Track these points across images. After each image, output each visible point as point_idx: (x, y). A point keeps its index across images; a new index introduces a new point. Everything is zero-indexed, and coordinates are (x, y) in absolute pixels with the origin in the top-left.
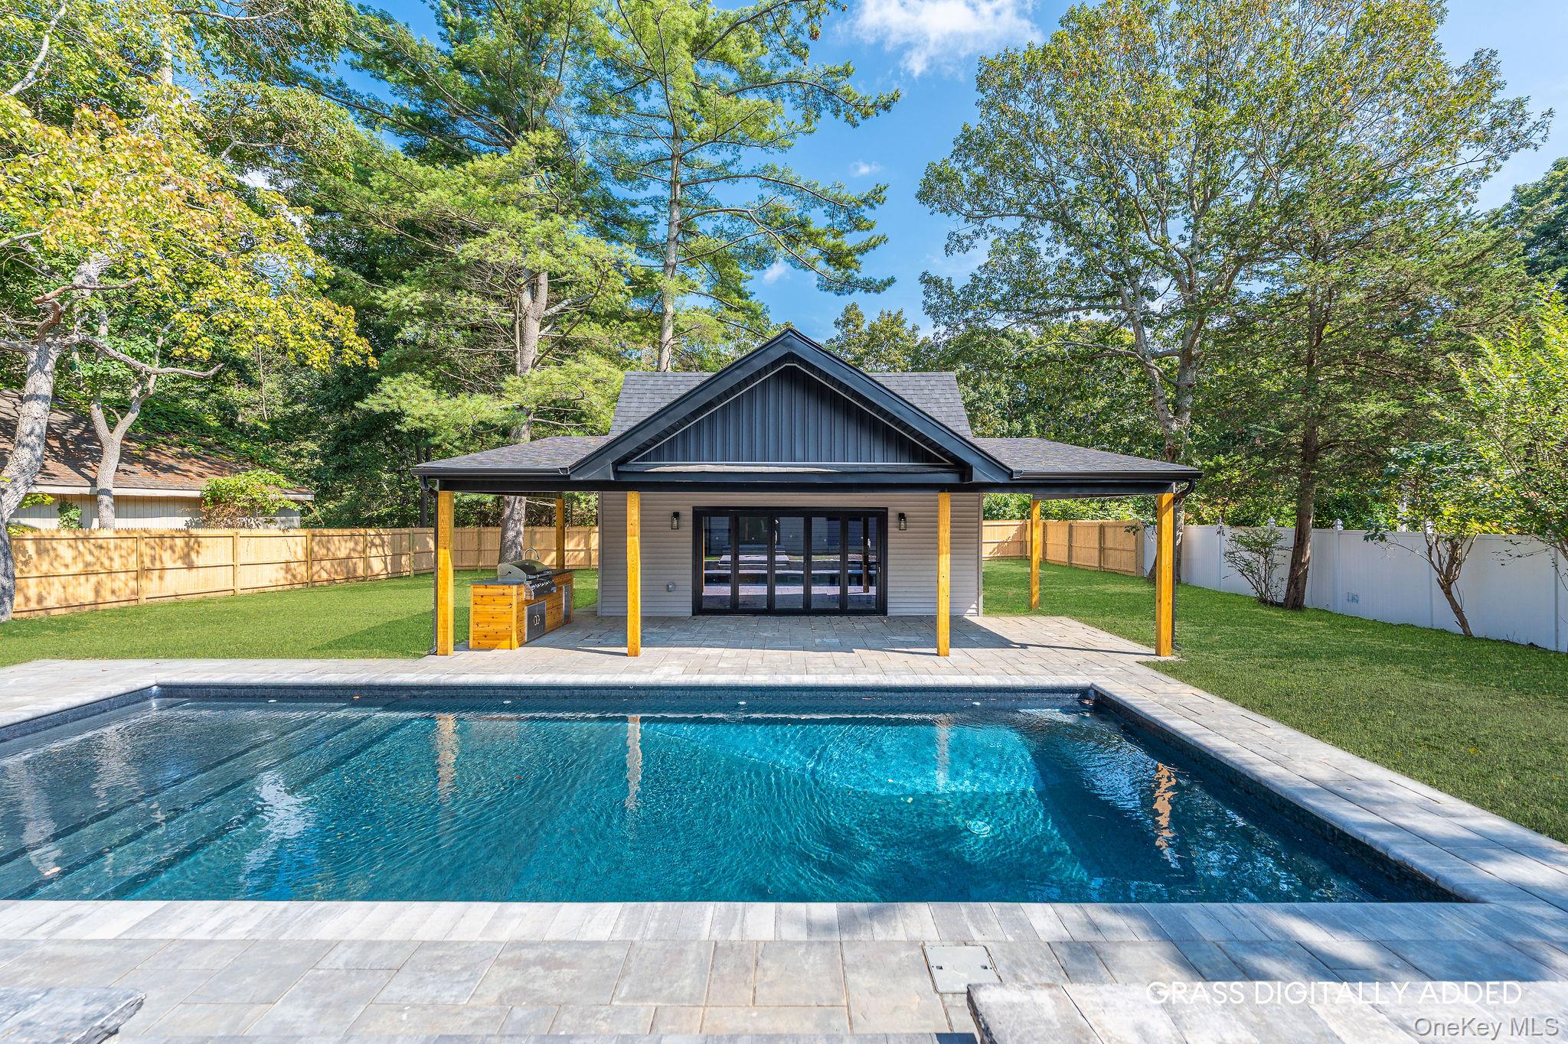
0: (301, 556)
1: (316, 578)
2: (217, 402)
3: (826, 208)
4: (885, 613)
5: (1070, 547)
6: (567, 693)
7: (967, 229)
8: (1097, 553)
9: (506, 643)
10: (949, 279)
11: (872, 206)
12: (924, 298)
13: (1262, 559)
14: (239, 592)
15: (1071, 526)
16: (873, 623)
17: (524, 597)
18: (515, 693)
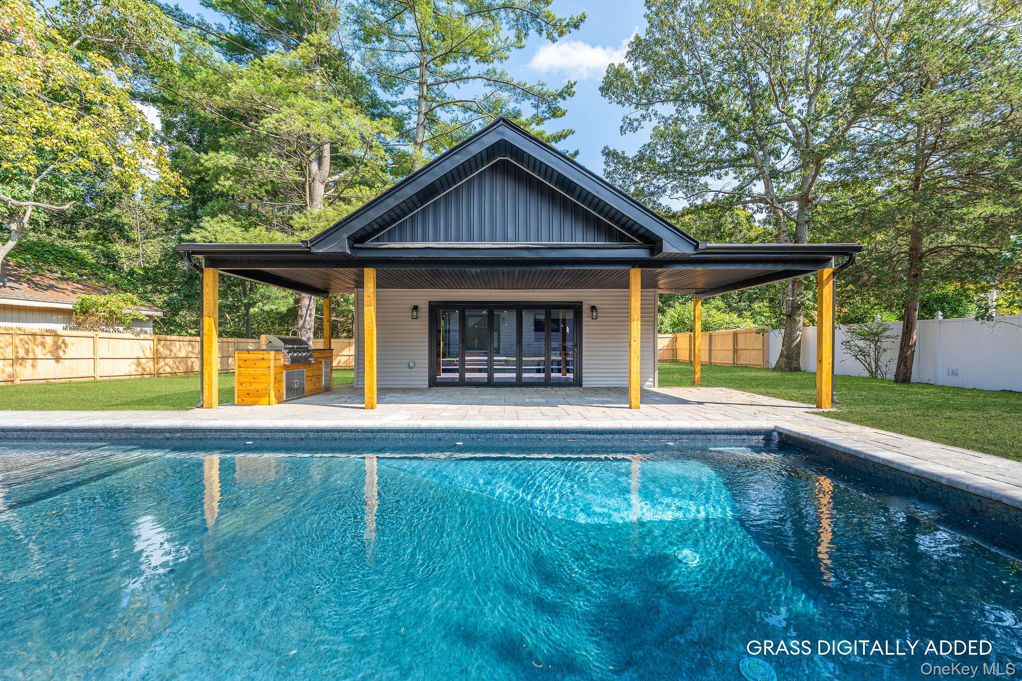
0: (149, 354)
1: (161, 371)
2: (103, 252)
3: (532, 101)
4: (581, 385)
5: (710, 350)
6: (303, 435)
7: (637, 114)
8: (731, 353)
9: (266, 399)
10: (623, 153)
11: (564, 98)
12: (605, 167)
13: (873, 346)
14: (98, 378)
15: (711, 336)
16: (573, 390)
17: (282, 362)
18: (257, 435)
